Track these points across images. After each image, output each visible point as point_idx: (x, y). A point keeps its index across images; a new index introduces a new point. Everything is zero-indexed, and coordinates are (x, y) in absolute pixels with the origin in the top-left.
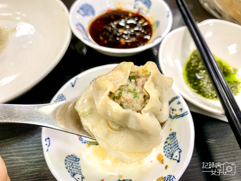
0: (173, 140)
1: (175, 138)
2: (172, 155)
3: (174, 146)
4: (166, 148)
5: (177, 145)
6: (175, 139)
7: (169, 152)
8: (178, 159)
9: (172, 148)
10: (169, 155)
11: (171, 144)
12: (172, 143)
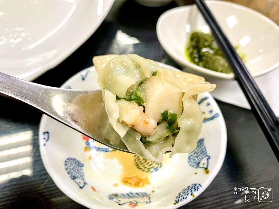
0: (200, 148)
1: (202, 144)
2: (199, 163)
3: (201, 154)
4: (191, 157)
5: (205, 152)
6: (202, 146)
7: (195, 161)
8: (205, 166)
9: (198, 156)
10: (194, 164)
11: (197, 152)
12: (199, 151)
